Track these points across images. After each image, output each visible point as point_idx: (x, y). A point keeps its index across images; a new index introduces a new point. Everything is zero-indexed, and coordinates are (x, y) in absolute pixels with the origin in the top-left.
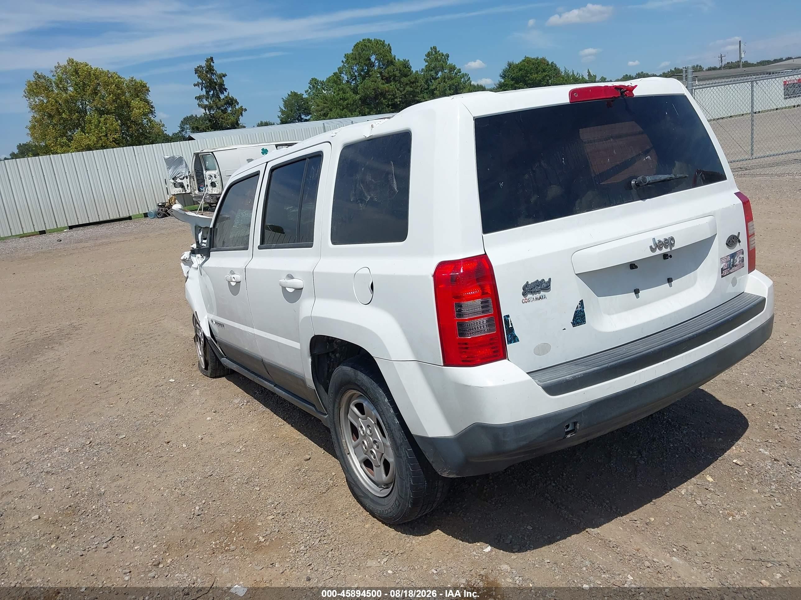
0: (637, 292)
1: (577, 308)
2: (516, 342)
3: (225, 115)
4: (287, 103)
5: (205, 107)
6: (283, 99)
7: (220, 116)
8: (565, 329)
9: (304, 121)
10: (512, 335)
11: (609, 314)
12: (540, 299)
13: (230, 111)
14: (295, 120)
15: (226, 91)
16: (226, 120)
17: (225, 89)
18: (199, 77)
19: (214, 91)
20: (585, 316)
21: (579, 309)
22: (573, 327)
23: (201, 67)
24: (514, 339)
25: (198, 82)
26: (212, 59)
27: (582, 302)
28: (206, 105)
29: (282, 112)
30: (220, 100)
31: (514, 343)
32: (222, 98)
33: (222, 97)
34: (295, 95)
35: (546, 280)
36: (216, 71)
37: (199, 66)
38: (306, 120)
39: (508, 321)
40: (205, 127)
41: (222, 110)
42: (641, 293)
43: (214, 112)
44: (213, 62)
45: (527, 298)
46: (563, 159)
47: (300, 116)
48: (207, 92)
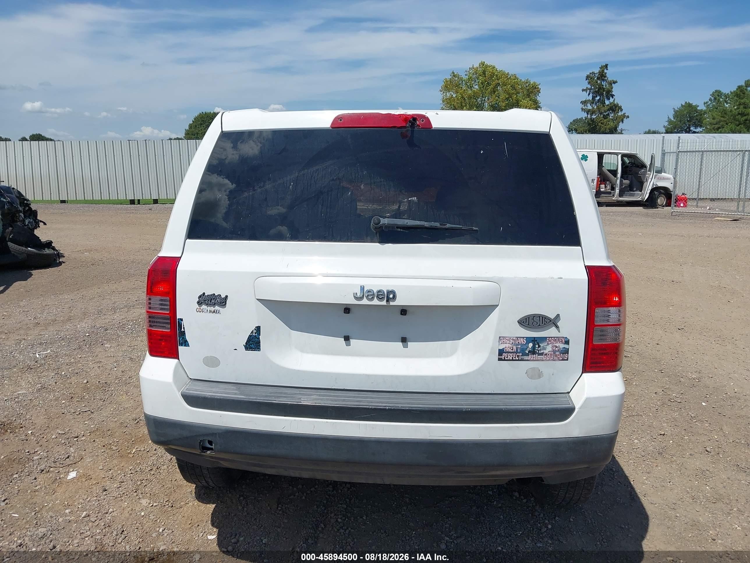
0: (347, 339)
1: (251, 333)
2: (186, 346)
3: (605, 120)
4: (678, 114)
5: (588, 112)
6: (674, 109)
7: (600, 121)
8: (236, 349)
9: (693, 133)
10: (183, 338)
11: (302, 351)
12: (214, 313)
13: (612, 117)
14: (682, 131)
15: (613, 98)
16: (605, 125)
17: (613, 96)
18: (589, 83)
19: (600, 97)
20: (260, 343)
21: (254, 334)
22: (246, 350)
23: (593, 73)
24: (185, 343)
25: (587, 88)
26: (606, 66)
27: (258, 329)
28: (589, 110)
29: (670, 121)
30: (604, 106)
31: (184, 346)
32: (607, 104)
33: (607, 102)
34: (689, 106)
35: (223, 296)
36: (607, 78)
37: (591, 72)
38: (694, 132)
39: (181, 324)
40: (584, 130)
41: (604, 115)
42: (352, 341)
43: (595, 117)
44: (607, 69)
45: (201, 308)
46: (292, 184)
47: (689, 128)
48: (594, 98)
